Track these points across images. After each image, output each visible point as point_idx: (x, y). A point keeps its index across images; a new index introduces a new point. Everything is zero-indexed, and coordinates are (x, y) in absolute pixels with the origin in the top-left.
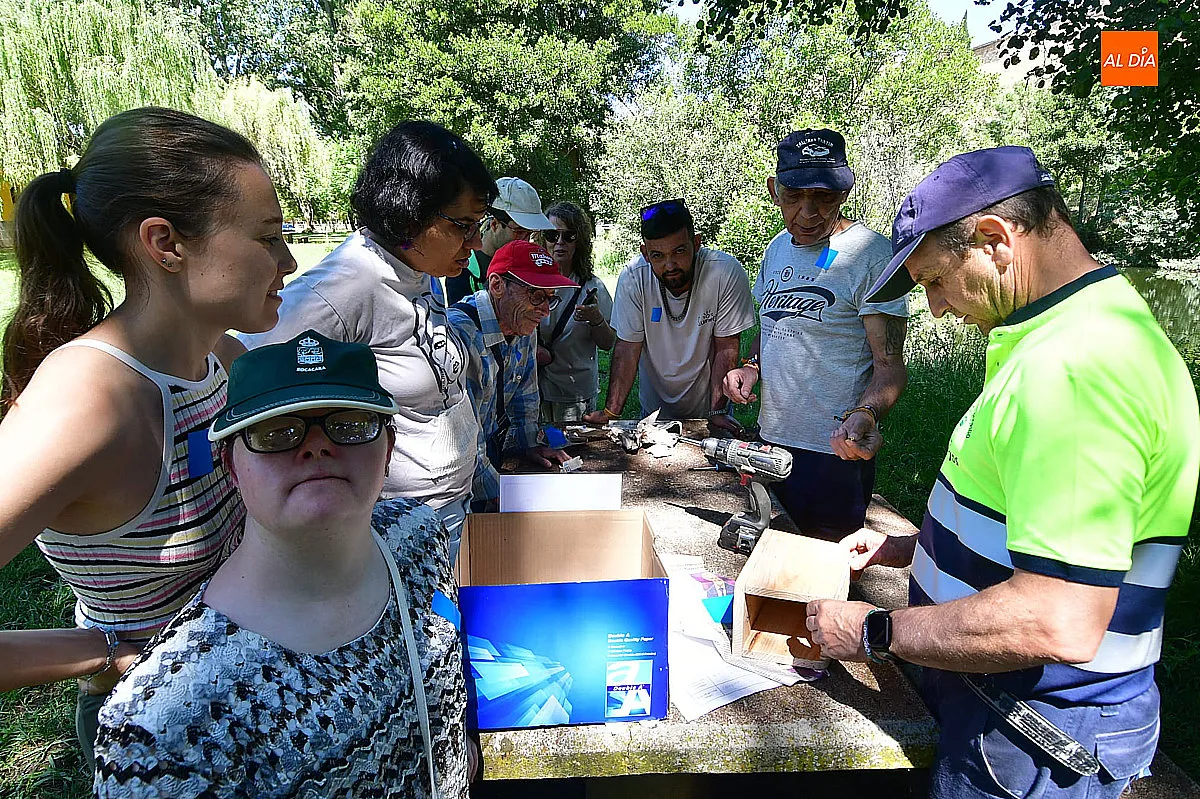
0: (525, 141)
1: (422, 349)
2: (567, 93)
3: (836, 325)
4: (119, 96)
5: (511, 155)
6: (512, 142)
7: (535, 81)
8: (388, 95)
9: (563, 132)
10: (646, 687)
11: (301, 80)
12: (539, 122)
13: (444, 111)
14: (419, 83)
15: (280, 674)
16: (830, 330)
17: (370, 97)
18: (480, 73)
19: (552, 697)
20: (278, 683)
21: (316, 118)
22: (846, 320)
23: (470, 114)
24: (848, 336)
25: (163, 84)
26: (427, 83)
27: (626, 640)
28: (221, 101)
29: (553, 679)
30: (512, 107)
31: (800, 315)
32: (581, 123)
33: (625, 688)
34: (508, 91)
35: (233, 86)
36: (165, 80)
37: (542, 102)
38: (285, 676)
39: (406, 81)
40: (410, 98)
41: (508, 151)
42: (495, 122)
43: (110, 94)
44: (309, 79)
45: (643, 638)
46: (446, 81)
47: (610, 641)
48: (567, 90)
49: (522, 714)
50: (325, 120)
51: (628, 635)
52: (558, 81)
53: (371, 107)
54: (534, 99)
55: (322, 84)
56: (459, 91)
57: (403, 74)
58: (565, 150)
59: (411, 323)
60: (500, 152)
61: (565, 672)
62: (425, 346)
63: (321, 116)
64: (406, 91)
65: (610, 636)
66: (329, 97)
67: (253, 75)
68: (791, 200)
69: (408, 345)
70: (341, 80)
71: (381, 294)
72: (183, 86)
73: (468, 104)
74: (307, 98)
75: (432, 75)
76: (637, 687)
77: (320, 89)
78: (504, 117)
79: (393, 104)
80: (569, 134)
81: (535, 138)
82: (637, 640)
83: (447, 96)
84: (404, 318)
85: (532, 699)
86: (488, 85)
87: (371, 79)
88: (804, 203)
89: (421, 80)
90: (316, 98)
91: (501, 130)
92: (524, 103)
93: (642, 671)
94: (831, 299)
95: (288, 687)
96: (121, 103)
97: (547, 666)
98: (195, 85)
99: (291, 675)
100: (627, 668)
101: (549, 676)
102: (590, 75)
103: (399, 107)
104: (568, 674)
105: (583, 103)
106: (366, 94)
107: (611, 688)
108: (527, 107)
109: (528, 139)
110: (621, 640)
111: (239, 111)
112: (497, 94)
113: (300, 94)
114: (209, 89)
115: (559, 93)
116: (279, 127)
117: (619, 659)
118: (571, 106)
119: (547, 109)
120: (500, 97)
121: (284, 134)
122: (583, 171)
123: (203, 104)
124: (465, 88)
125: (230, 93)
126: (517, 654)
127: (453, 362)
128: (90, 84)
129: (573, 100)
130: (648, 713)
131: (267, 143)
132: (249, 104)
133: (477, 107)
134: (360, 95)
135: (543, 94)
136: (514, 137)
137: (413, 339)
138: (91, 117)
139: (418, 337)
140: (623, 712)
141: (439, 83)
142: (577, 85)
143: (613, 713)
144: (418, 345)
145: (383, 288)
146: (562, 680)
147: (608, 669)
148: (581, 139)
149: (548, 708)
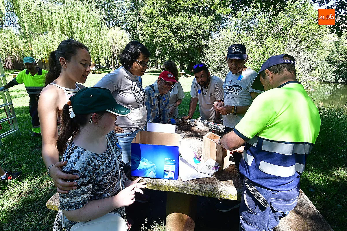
0: (186, 45)
1: (133, 92)
2: (199, 31)
3: (242, 95)
4: (83, 32)
5: (182, 49)
6: (182, 45)
7: (190, 28)
8: (150, 32)
9: (197, 42)
10: (173, 172)
11: (128, 28)
12: (190, 39)
13: (164, 37)
14: (158, 29)
15: (96, 158)
16: (241, 97)
17: (145, 33)
18: (175, 26)
19: (152, 171)
20: (96, 160)
21: (131, 38)
22: (245, 94)
23: (171, 37)
24: (246, 98)
25: (94, 29)
26: (160, 29)
27: (169, 160)
28: (108, 33)
29: (152, 167)
30: (183, 35)
31: (233, 93)
32: (202, 40)
33: (169, 171)
34: (182, 31)
35: (111, 30)
36: (94, 28)
37: (191, 34)
38: (97, 158)
39: (155, 28)
40: (155, 33)
41: (181, 48)
42: (178, 39)
43: (81, 31)
44: (130, 28)
45: (173, 160)
46: (165, 28)
47: (165, 160)
48: (199, 30)
49: (145, 174)
50: (133, 39)
51: (169, 159)
52: (197, 28)
53: (145, 35)
54: (189, 33)
55: (133, 29)
56: (168, 31)
57: (154, 26)
58: (197, 47)
59: (131, 86)
60: (178, 48)
61: (155, 165)
62: (134, 92)
63: (133, 38)
64: (155, 31)
65: (165, 158)
66: (135, 32)
67: (116, 27)
68: (230, 62)
69: (130, 91)
70: (138, 28)
71: (124, 79)
72: (98, 29)
73: (171, 34)
74: (129, 32)
75: (162, 27)
76: (171, 171)
77: (133, 30)
78: (180, 38)
79: (151, 34)
80: (199, 43)
81: (189, 44)
82: (171, 160)
83: (165, 32)
84: (129, 85)
85: (147, 171)
86: (177, 29)
87: (145, 28)
88: (233, 63)
89: (159, 28)
90: (132, 33)
91: (179, 42)
92: (186, 34)
93: (172, 168)
94: (241, 88)
95: (98, 160)
96: (83, 34)
97: (151, 164)
98: (102, 29)
99: (98, 158)
100: (169, 166)
101: (151, 166)
102: (206, 26)
103: (152, 35)
104: (155, 166)
105: (203, 34)
106: (144, 32)
107: (165, 171)
108: (187, 35)
109: (187, 44)
110: (168, 160)
111: (112, 36)
112: (179, 32)
113: (128, 31)
114: (105, 30)
115: (197, 31)
116: (122, 41)
117: (167, 164)
118: (200, 35)
119: (193, 36)
120: (180, 33)
121: (123, 42)
122: (202, 54)
123: (103, 34)
124: (170, 30)
125: (110, 31)
126: (144, 160)
127: (141, 97)
128: (76, 28)
129: (200, 33)
130: (174, 178)
131: (118, 45)
132: (115, 34)
133: (173, 35)
134: (143, 32)
135: (192, 32)
136: (183, 44)
137: (131, 90)
138: (76, 37)
139: (132, 89)
140: (168, 177)
141: (163, 29)
142: (202, 29)
143: (165, 177)
144: (132, 91)
145: (124, 78)
146: (154, 167)
147: (165, 166)
148: (202, 44)
149: (151, 174)
